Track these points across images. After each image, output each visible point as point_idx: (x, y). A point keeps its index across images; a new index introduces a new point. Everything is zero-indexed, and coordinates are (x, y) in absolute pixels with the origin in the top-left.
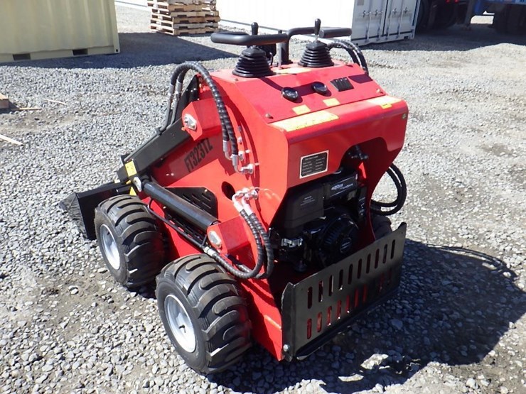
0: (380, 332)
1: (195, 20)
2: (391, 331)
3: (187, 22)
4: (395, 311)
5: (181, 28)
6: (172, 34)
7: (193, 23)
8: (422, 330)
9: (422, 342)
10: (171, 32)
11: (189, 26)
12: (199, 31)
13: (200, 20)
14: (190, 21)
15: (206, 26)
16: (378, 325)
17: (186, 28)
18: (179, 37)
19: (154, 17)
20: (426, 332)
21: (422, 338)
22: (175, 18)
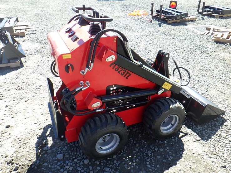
0: (60, 149)
2: (58, 153)
4: (69, 161)
8: (51, 165)
9: (46, 162)
16: (64, 149)
20: (50, 166)
21: (48, 163)
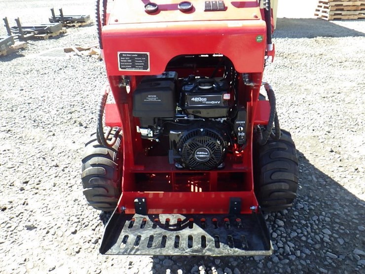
1: (349, 8)
3: (342, 10)
5: (335, 14)
6: (327, 19)
7: (348, 11)
10: (327, 17)
11: (343, 13)
12: (352, 17)
13: (354, 8)
14: (345, 9)
15: (359, 13)
17: (340, 14)
18: (331, 22)
19: (319, 6)
22: (332, 6)
